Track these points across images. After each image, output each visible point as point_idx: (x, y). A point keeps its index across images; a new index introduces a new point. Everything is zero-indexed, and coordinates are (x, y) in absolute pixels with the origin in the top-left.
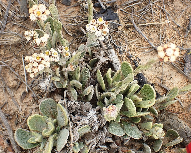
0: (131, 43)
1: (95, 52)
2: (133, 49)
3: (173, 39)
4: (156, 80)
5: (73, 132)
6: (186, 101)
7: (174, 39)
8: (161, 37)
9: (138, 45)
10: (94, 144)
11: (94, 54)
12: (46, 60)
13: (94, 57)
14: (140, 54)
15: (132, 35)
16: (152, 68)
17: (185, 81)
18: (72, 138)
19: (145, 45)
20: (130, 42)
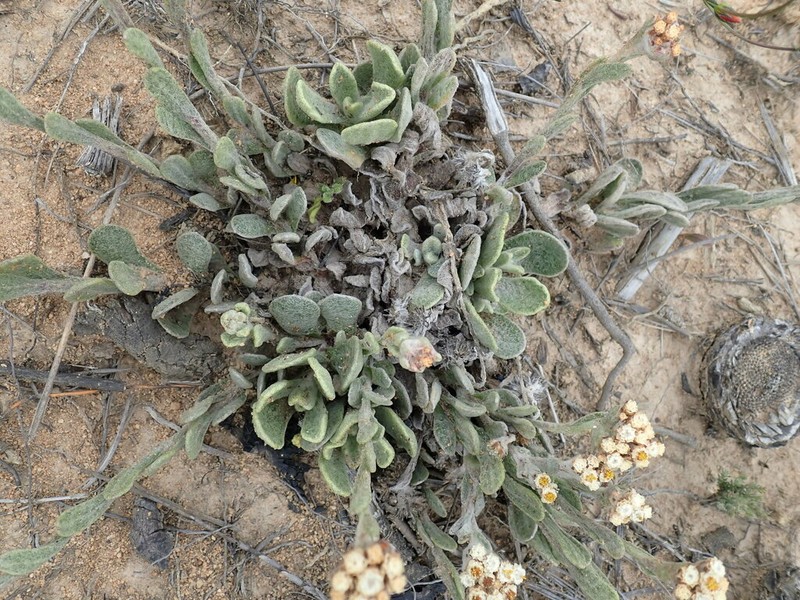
0: (322, 548)
1: (418, 500)
2: (313, 534)
3: (204, 591)
4: (239, 463)
5: (454, 285)
6: (141, 424)
7: (202, 594)
8: (243, 588)
9: (301, 549)
10: (396, 263)
11: (420, 495)
12: (617, 456)
13: (420, 488)
14: (291, 524)
15: (323, 570)
16: (253, 493)
17: (151, 480)
18: (454, 270)
19: (283, 552)
20: (326, 549)
